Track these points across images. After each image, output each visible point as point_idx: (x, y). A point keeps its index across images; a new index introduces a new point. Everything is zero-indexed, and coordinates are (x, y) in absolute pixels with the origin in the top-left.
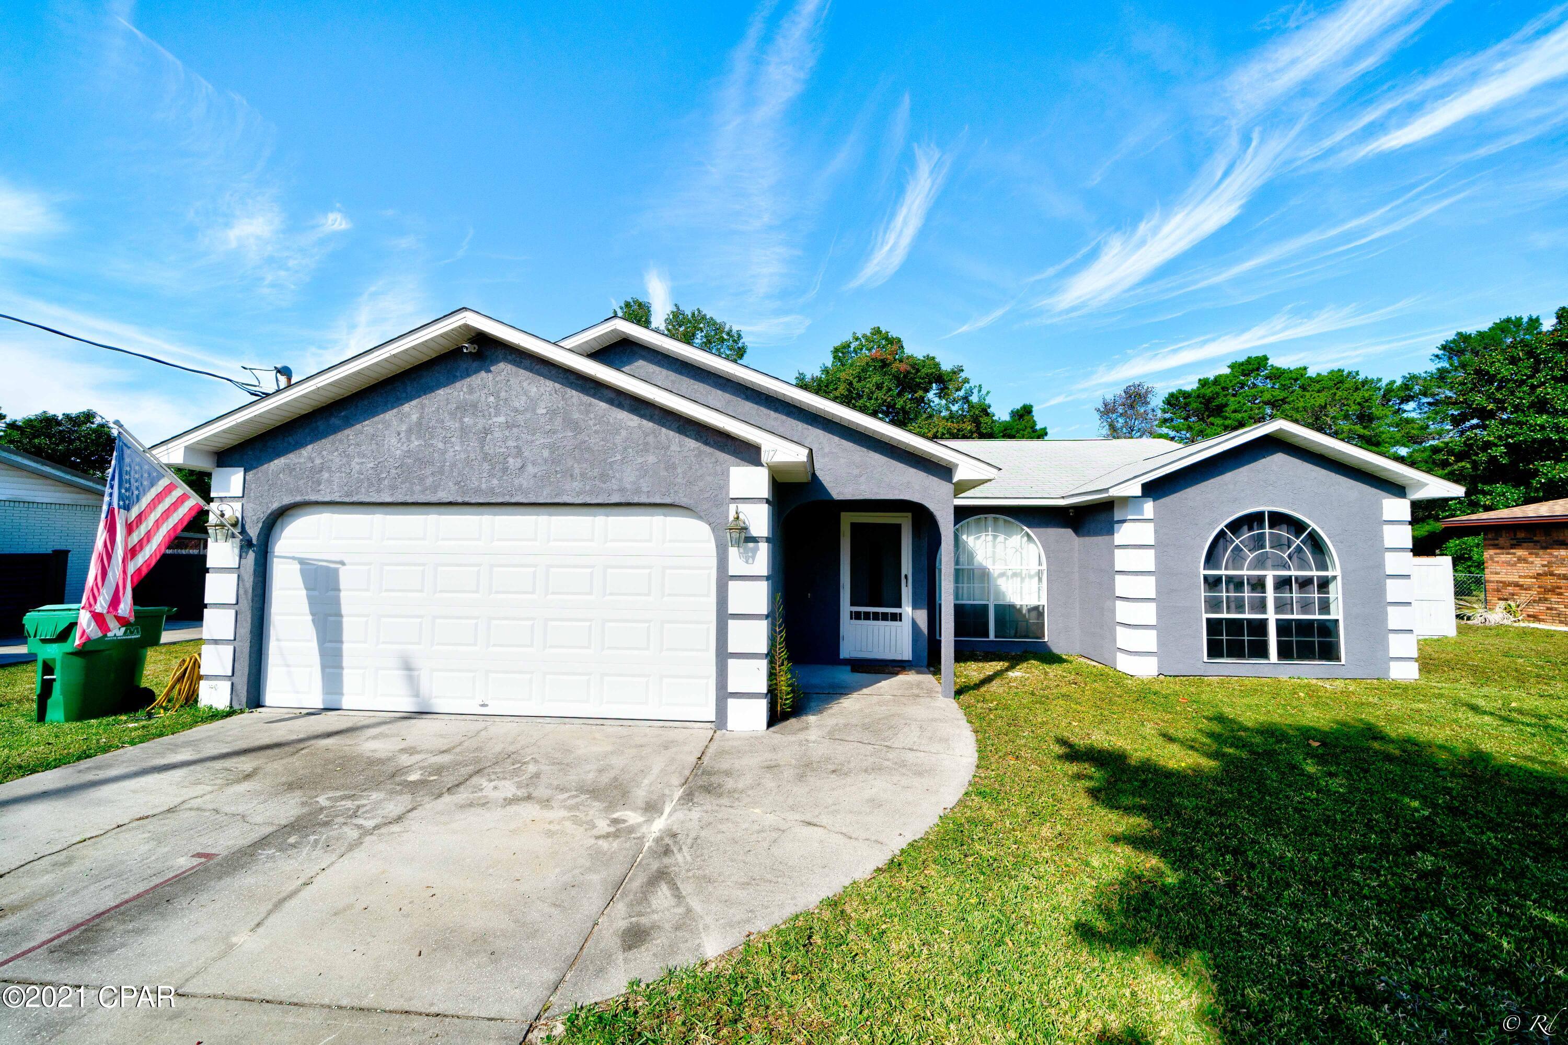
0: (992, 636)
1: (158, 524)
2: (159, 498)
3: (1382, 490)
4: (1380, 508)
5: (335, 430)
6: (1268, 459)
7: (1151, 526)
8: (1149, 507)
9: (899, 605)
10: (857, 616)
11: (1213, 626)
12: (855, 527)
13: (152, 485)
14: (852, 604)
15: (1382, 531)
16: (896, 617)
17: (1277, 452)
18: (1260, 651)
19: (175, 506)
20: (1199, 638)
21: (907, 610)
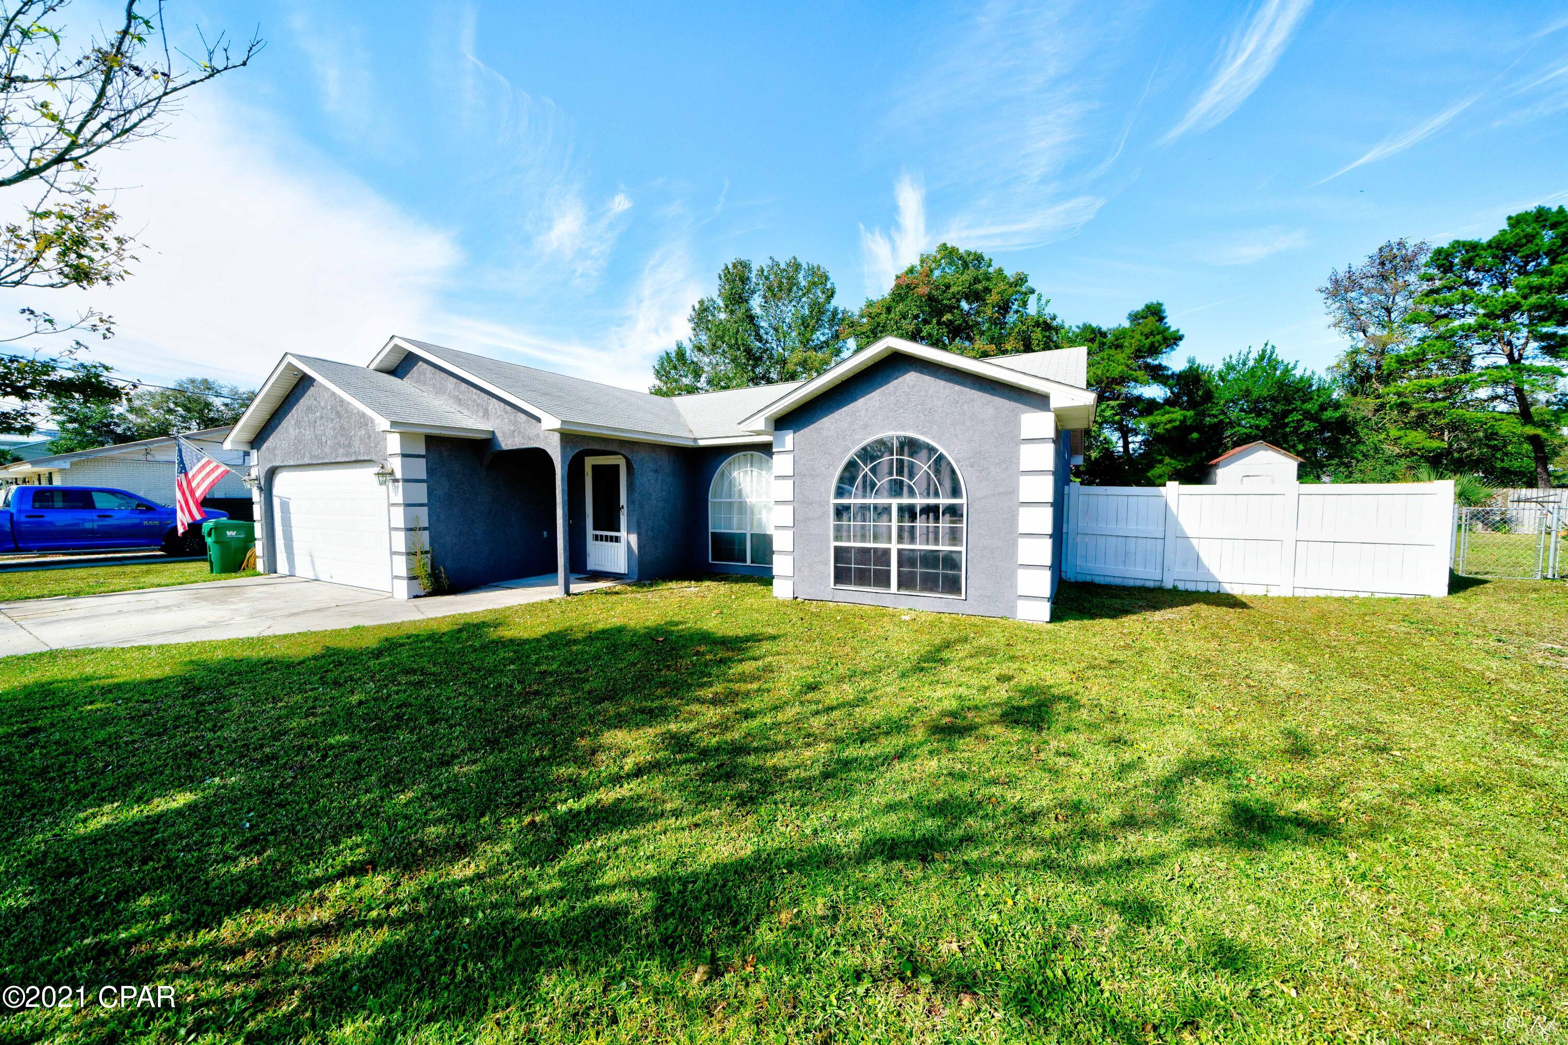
0: (749, 562)
1: (203, 480)
2: (203, 467)
3: (1024, 404)
4: (1017, 425)
5: (277, 426)
6: (900, 379)
7: (790, 457)
8: (789, 438)
9: (619, 530)
10: (596, 538)
11: (840, 554)
12: (595, 468)
13: (199, 461)
14: (595, 528)
15: (1018, 451)
16: (617, 539)
17: (909, 371)
18: (882, 580)
19: (213, 471)
20: (827, 564)
21: (623, 534)
